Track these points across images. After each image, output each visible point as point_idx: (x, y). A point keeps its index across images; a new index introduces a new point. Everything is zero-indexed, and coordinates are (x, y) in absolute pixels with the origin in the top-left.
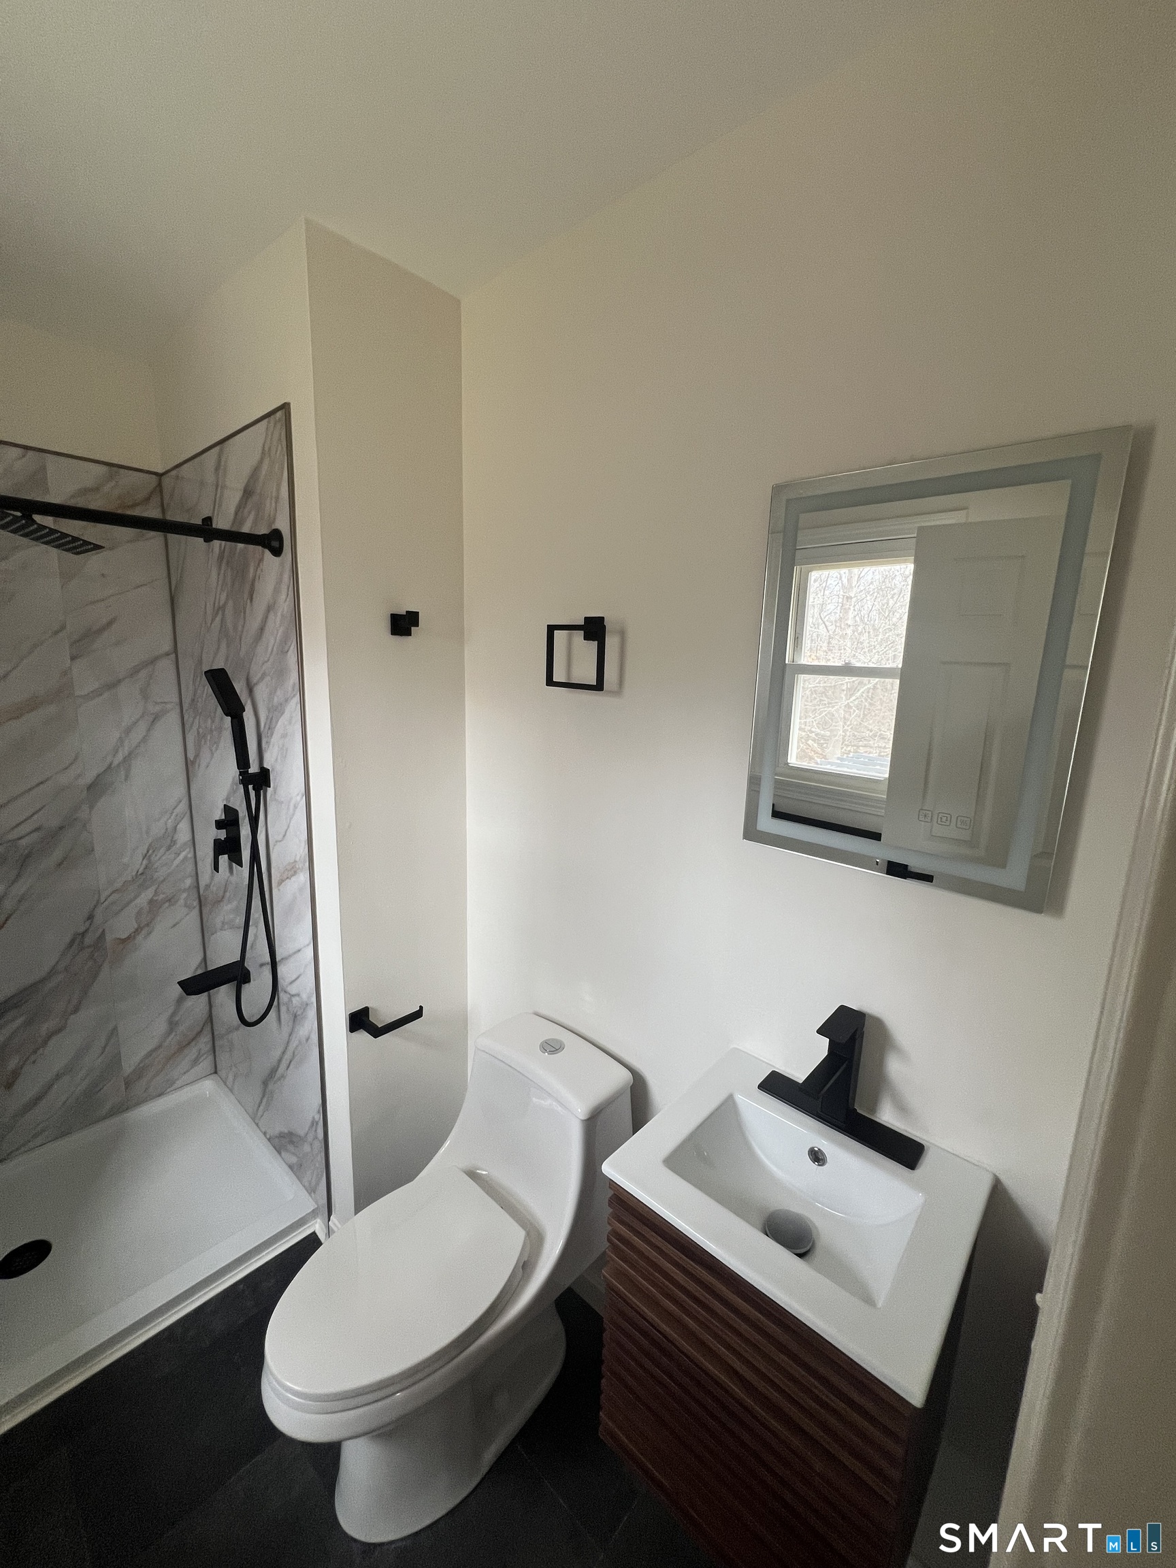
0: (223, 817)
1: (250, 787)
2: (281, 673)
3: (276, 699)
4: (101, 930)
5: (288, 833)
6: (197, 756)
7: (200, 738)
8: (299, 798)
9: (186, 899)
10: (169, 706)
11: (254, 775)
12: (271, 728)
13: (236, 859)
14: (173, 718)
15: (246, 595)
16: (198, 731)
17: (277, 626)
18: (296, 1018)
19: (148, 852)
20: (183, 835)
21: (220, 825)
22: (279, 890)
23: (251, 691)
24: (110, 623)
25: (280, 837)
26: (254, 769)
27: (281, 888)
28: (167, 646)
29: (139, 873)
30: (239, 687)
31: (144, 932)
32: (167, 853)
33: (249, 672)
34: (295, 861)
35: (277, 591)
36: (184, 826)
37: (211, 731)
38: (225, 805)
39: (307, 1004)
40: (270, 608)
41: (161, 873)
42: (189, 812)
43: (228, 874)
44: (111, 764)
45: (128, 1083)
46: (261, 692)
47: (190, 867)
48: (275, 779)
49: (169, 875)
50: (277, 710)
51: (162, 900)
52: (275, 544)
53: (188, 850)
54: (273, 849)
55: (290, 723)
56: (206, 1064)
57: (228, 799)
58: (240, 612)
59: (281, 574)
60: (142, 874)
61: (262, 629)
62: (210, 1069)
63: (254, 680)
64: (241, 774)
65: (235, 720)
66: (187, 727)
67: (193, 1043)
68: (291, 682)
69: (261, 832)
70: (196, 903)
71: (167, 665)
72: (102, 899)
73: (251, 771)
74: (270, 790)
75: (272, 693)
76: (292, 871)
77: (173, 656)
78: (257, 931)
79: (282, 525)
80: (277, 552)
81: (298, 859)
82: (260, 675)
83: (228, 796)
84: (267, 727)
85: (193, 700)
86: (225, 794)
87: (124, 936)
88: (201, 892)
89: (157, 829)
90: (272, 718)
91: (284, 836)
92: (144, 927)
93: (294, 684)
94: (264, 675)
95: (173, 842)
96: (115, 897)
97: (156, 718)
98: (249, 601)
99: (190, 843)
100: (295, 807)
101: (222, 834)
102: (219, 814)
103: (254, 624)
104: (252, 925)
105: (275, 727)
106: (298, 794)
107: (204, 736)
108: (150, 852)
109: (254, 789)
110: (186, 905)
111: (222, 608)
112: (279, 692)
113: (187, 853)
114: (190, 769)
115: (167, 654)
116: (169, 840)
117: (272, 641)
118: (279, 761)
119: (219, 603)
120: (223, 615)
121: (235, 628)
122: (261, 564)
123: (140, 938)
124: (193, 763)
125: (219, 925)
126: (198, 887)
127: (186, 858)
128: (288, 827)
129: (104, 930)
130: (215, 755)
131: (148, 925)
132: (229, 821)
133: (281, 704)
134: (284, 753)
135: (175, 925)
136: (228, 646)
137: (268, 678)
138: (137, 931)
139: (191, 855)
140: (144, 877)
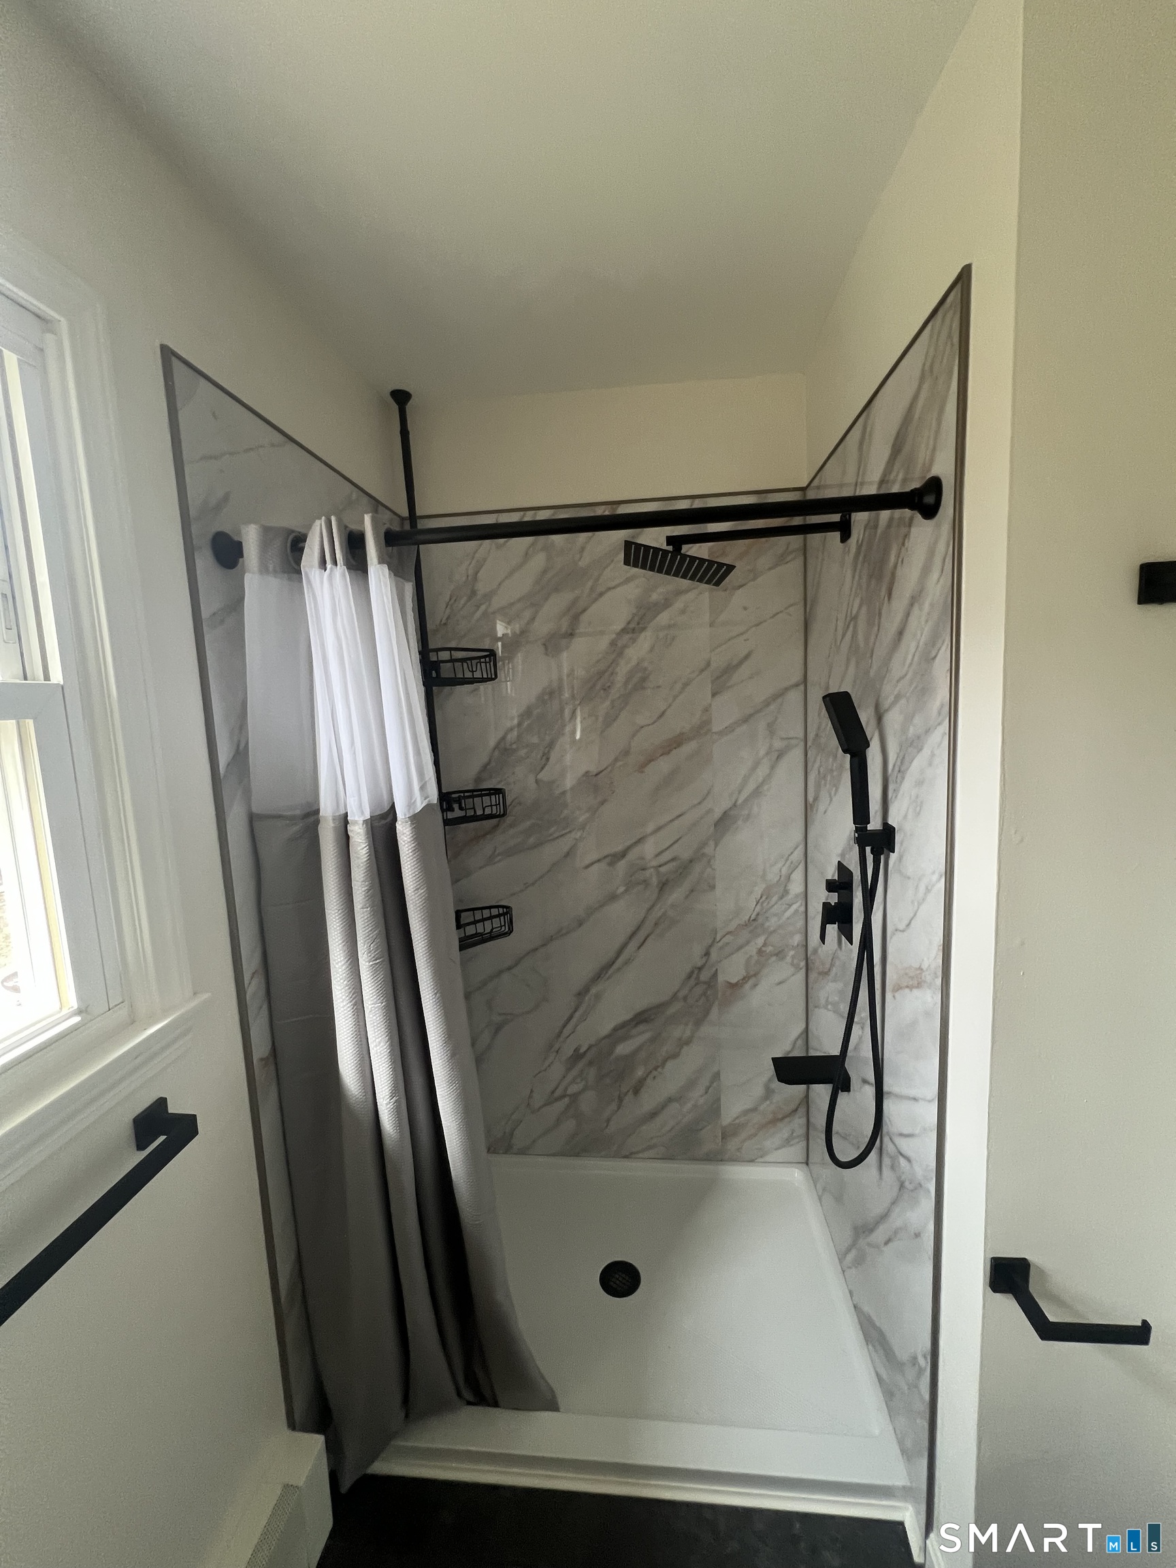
0: (836, 878)
1: (868, 849)
2: (924, 691)
3: (911, 729)
4: (714, 969)
5: (913, 922)
6: (816, 799)
7: (822, 777)
8: (935, 877)
9: (793, 957)
10: (793, 742)
11: (874, 833)
12: (901, 772)
13: (847, 932)
14: (796, 755)
15: (884, 592)
16: (819, 772)
17: (921, 627)
18: (904, 1189)
19: (761, 897)
20: (796, 887)
21: (831, 886)
22: (894, 997)
23: (879, 719)
24: (747, 657)
25: (902, 926)
26: (875, 824)
27: (897, 995)
28: (797, 676)
29: (752, 919)
30: (865, 716)
31: (750, 982)
32: (780, 903)
33: (879, 696)
34: (920, 969)
35: (926, 570)
36: (798, 876)
37: (832, 771)
38: (839, 862)
39: (920, 1185)
40: (914, 600)
41: (772, 923)
42: (803, 862)
43: (836, 945)
44: (736, 802)
45: (727, 1134)
46: (893, 719)
47: (801, 923)
48: (902, 844)
49: (780, 927)
50: (913, 744)
51: (770, 952)
52: (929, 499)
53: (798, 904)
54: (891, 938)
55: (930, 764)
56: (796, 1151)
57: (843, 855)
58: (875, 617)
59: (936, 542)
60: (754, 920)
61: (900, 633)
62: (802, 1158)
63: (886, 704)
64: (857, 830)
65: (856, 759)
66: (809, 765)
67: (787, 1120)
68: (938, 703)
69: (878, 909)
70: (803, 964)
71: (795, 696)
72: (718, 938)
73: (870, 827)
74: (893, 857)
75: (909, 718)
76: (915, 981)
77: (802, 687)
78: (861, 1033)
79: (943, 468)
80: (930, 512)
81: (925, 966)
82: (892, 698)
83: (843, 850)
84: (897, 769)
85: (817, 735)
86: (839, 850)
87: (734, 981)
88: (809, 953)
89: (772, 877)
90: (904, 758)
91: (909, 925)
92: (752, 976)
93: (942, 706)
94: (898, 698)
95: (786, 892)
96: (729, 938)
97: (781, 755)
98: (886, 598)
99: (803, 896)
100: (928, 890)
101: (834, 898)
102: (832, 873)
103: (890, 627)
104: (858, 1023)
105: (908, 769)
106: (934, 873)
107: (824, 777)
108: (764, 898)
109: (872, 852)
110: (792, 964)
111: (855, 618)
112: (917, 720)
113: (798, 906)
114: (809, 813)
115: (797, 685)
116: (782, 889)
117: (912, 649)
118: (910, 816)
119: (851, 613)
120: (855, 627)
121: (867, 639)
122: (906, 541)
123: (747, 986)
124: (812, 806)
125: (823, 1001)
126: (806, 946)
127: (796, 911)
128: (915, 915)
129: (717, 970)
130: (834, 799)
131: (755, 975)
132: (841, 884)
133: (919, 738)
134: (918, 806)
135: (780, 983)
136: (857, 663)
137: (903, 701)
138: (746, 979)
139: (803, 909)
140: (754, 924)
